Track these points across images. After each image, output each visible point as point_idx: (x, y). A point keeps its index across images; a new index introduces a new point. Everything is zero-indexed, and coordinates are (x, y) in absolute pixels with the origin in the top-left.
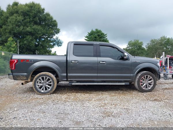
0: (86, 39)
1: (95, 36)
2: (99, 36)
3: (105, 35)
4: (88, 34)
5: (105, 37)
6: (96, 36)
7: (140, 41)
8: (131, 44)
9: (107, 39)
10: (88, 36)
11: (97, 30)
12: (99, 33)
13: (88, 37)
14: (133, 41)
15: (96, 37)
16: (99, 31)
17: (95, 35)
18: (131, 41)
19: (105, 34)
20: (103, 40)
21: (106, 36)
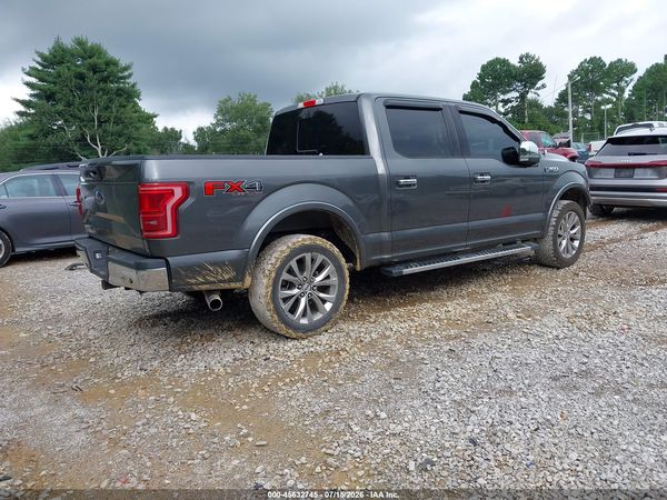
0: (34, 80)
1: (79, 70)
2: (94, 69)
3: (126, 69)
4: (39, 60)
5: (124, 78)
6: (83, 70)
7: (260, 101)
8: (228, 112)
9: (133, 86)
10: (40, 68)
11: (80, 43)
12: (95, 59)
13: (41, 75)
14: (236, 100)
15: (81, 77)
16: (92, 48)
17: (77, 66)
18: (230, 99)
19: (123, 63)
20: (119, 89)
21: (126, 73)
